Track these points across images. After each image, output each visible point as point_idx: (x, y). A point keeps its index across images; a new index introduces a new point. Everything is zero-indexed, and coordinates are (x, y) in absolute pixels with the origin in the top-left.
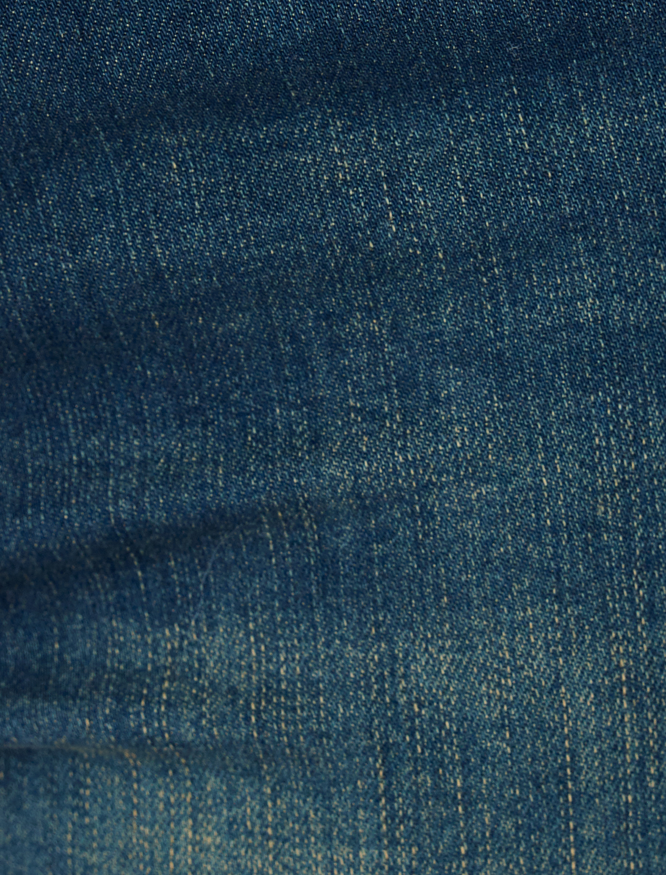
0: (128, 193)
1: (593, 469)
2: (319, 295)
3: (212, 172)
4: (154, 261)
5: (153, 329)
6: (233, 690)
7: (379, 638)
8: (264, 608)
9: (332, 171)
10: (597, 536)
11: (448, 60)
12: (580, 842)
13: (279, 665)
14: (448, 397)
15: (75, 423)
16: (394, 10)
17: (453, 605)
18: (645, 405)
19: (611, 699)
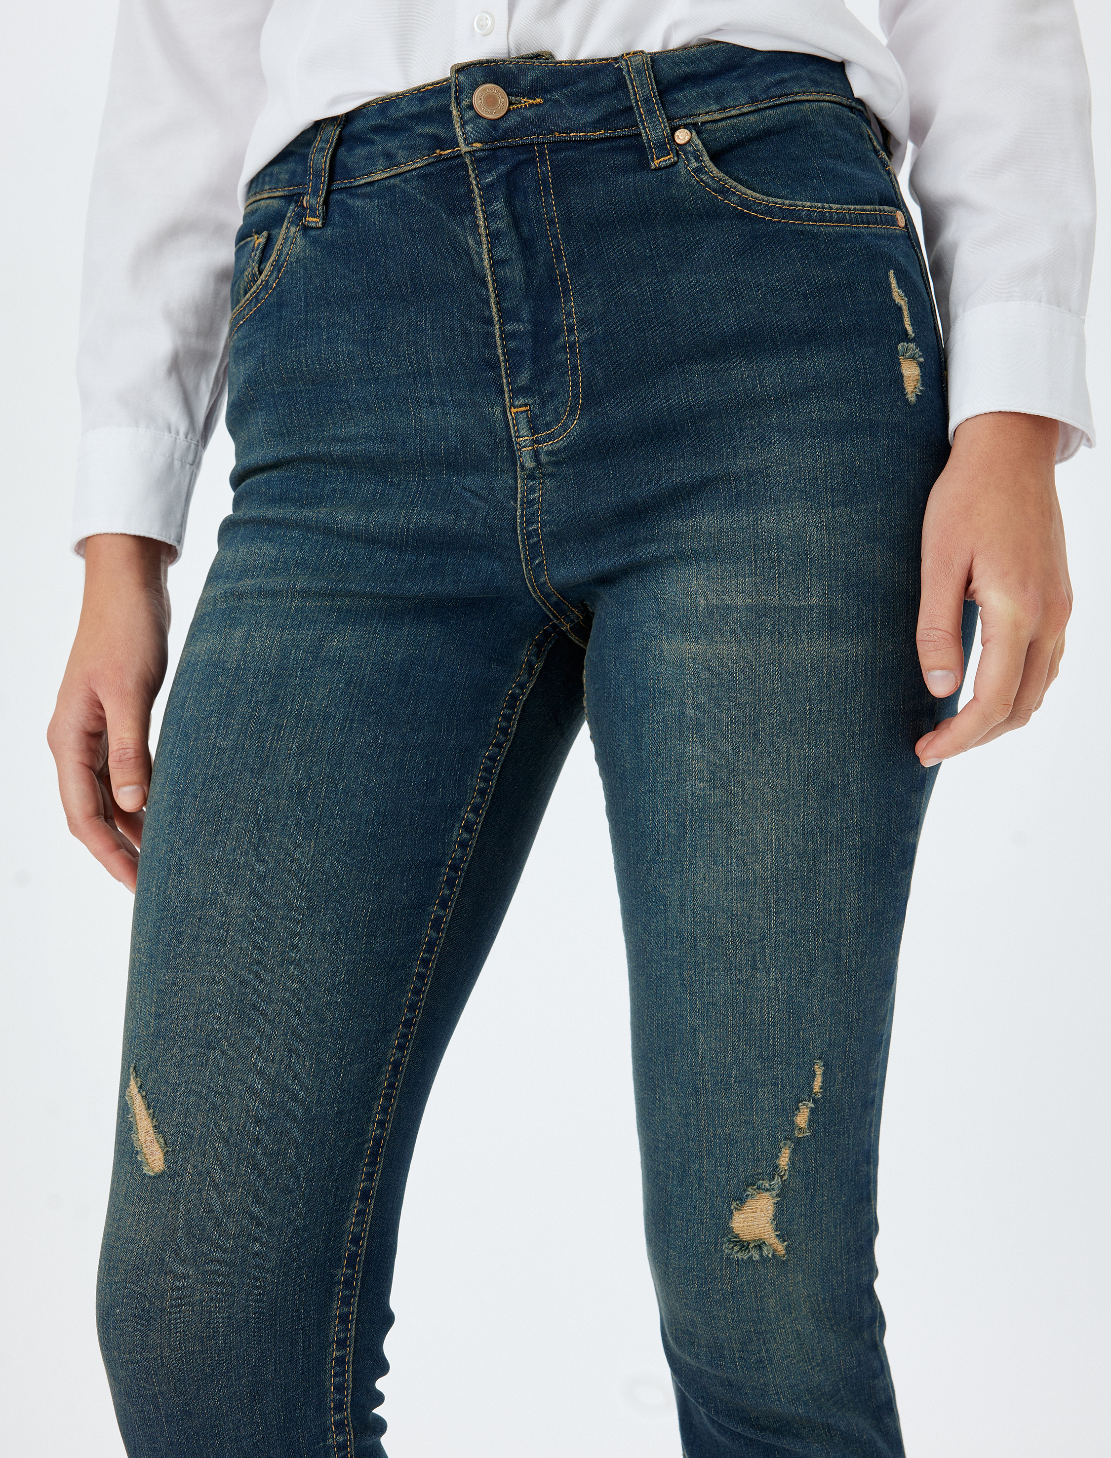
0: (683, 384)
1: (816, 461)
2: (737, 413)
3: (707, 377)
4: (690, 402)
5: (688, 426)
6: (710, 533)
7: (753, 513)
8: (719, 509)
9: (742, 375)
10: (817, 481)
11: (776, 341)
12: (811, 574)
13: (723, 524)
14: (774, 442)
15: (664, 460)
16: (761, 323)
17: (775, 502)
18: (832, 443)
19: (821, 531)
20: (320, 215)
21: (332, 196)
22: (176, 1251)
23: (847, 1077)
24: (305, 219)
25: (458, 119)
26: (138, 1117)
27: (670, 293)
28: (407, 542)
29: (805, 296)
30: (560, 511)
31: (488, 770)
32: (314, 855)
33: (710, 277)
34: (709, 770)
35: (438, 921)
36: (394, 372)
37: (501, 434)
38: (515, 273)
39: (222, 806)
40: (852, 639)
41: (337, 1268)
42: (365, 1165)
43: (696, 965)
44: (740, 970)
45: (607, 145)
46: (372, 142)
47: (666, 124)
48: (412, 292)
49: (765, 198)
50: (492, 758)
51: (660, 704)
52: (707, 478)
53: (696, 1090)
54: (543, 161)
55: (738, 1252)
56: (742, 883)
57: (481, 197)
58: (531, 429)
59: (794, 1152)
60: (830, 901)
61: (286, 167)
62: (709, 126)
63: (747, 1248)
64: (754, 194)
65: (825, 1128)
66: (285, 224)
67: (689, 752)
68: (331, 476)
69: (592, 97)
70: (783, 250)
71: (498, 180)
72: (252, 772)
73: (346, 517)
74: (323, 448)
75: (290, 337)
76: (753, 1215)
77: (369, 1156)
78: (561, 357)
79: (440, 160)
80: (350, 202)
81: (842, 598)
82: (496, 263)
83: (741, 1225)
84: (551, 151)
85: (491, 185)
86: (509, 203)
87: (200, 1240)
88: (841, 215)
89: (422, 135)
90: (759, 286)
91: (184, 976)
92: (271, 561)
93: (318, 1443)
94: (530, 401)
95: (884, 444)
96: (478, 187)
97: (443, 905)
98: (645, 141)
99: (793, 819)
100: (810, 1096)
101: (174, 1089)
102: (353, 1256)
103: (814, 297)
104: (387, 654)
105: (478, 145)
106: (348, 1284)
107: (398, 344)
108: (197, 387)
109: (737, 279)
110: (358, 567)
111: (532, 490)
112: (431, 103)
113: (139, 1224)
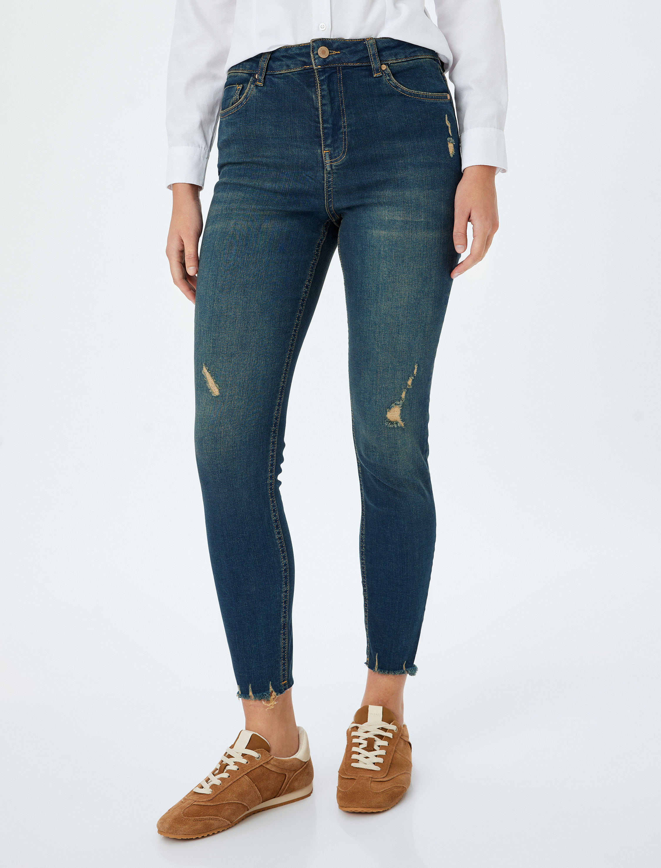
1: (423, 175)
6: (389, 197)
8: (392, 189)
10: (423, 182)
12: (421, 211)
13: (393, 194)
14: (409, 168)
16: (406, 129)
17: (410, 188)
18: (427, 170)
20: (262, 82)
21: (266, 76)
22: (224, 419)
23: (424, 370)
24: (257, 83)
25: (313, 58)
26: (208, 379)
27: (377, 118)
28: (288, 193)
29: (420, 122)
30: (339, 185)
31: (312, 268)
32: (262, 296)
33: (390, 113)
34: (388, 271)
35: (299, 317)
36: (285, 136)
37: (320, 159)
38: (328, 108)
39: (231, 280)
40: (434, 232)
41: (271, 427)
42: (279, 395)
43: (380, 332)
44: (394, 334)
45: (360, 68)
46: (282, 61)
47: (380, 63)
48: (292, 111)
49: (409, 90)
50: (313, 264)
51: (372, 250)
52: (388, 179)
53: (377, 372)
54: (339, 73)
55: (390, 425)
56: (397, 307)
57: (319, 83)
58: (330, 158)
59: (406, 393)
60: (423, 314)
61: (249, 63)
62: (392, 65)
63: (393, 424)
64: (406, 88)
65: (416, 386)
66: (249, 84)
67: (381, 265)
68: (261, 169)
69: (355, 52)
70: (414, 106)
71: (325, 78)
72: (241, 268)
73: (268, 185)
74: (260, 159)
75: (250, 122)
76: (394, 413)
77: (280, 392)
78: (341, 136)
79: (305, 69)
80: (273, 79)
81: (431, 219)
82: (322, 105)
83: (390, 416)
84: (342, 69)
85: (323, 80)
86: (328, 86)
87: (232, 416)
88: (432, 96)
89: (300, 60)
90: (406, 117)
91: (222, 334)
92: (242, 198)
93: (265, 482)
94: (330, 149)
95: (443, 170)
96: (318, 80)
97: (300, 313)
98: (372, 68)
99: (414, 287)
100: (413, 375)
101: (221, 370)
102: (276, 423)
103: (423, 122)
104: (282, 230)
105: (320, 67)
106: (274, 432)
107: (287, 127)
108: (208, 131)
109: (399, 115)
110: (271, 201)
111: (329, 178)
112: (304, 51)
113: (212, 411)
